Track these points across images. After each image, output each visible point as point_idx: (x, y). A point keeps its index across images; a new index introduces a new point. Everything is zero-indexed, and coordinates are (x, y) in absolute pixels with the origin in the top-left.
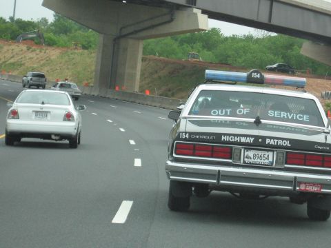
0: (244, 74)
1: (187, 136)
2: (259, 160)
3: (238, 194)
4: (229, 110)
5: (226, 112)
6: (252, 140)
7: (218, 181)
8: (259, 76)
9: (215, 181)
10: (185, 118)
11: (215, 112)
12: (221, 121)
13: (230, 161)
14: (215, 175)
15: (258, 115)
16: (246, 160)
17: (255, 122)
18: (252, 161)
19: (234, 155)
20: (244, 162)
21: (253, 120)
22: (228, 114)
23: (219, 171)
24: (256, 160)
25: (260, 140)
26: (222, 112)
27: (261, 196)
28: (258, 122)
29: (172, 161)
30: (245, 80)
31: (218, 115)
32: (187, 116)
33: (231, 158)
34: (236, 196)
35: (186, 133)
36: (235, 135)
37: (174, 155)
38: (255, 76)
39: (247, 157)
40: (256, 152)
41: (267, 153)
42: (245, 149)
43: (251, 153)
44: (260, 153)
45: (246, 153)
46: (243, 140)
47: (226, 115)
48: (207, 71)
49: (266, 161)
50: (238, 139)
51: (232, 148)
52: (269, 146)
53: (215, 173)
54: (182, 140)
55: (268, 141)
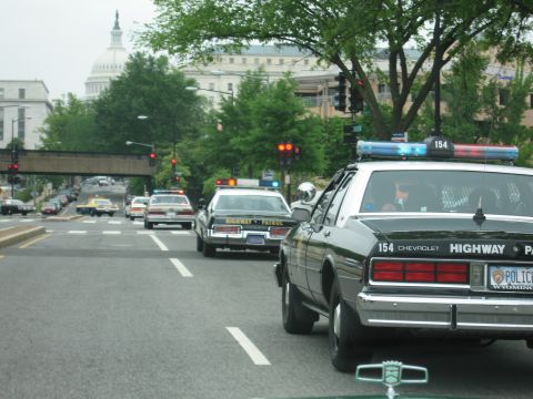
1: (392, 249)
6: (502, 248)
7: (454, 323)
8: (445, 145)
10: (356, 218)
13: (468, 287)
14: (448, 313)
17: (475, 218)
18: (503, 284)
21: (471, 216)
23: (454, 306)
25: (515, 249)
28: (480, 219)
29: (366, 293)
32: (359, 214)
33: (467, 283)
35: (389, 243)
37: (371, 283)
42: (490, 265)
50: (479, 249)
51: (468, 265)
52: (530, 257)
53: (448, 310)
54: (383, 255)
55: (528, 249)
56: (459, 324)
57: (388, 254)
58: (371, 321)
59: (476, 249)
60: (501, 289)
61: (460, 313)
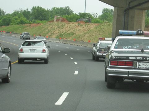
0: (135, 32)
1: (115, 58)
2: (144, 66)
3: (135, 81)
4: (130, 47)
5: (129, 47)
6: (141, 58)
7: (128, 75)
8: (141, 32)
9: (127, 75)
10: (113, 50)
11: (124, 48)
12: (127, 51)
14: (127, 73)
15: (143, 48)
16: (139, 66)
17: (141, 51)
18: (142, 67)
19: (134, 65)
20: (138, 67)
21: (141, 50)
22: (130, 48)
23: (128, 71)
24: (143, 66)
25: (145, 58)
26: (127, 48)
27: (145, 81)
28: (142, 51)
29: (109, 68)
30: (136, 34)
31: (126, 49)
32: (113, 49)
33: (133, 66)
34: (134, 81)
35: (114, 56)
36: (134, 57)
37: (110, 65)
38: (140, 32)
39: (139, 65)
40: (143, 63)
41: (147, 64)
42: (139, 62)
43: (141, 64)
44: (145, 63)
45: (139, 64)
46: (138, 58)
47: (129, 49)
48: (120, 31)
49: (147, 67)
50: (136, 58)
51: (133, 62)
52: (148, 60)
53: (127, 72)
54: (113, 59)
55: (148, 58)
56: (129, 76)
57: (114, 59)
58: (109, 74)
59: (135, 58)
60: (141, 68)
61: (130, 73)
